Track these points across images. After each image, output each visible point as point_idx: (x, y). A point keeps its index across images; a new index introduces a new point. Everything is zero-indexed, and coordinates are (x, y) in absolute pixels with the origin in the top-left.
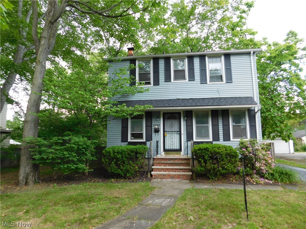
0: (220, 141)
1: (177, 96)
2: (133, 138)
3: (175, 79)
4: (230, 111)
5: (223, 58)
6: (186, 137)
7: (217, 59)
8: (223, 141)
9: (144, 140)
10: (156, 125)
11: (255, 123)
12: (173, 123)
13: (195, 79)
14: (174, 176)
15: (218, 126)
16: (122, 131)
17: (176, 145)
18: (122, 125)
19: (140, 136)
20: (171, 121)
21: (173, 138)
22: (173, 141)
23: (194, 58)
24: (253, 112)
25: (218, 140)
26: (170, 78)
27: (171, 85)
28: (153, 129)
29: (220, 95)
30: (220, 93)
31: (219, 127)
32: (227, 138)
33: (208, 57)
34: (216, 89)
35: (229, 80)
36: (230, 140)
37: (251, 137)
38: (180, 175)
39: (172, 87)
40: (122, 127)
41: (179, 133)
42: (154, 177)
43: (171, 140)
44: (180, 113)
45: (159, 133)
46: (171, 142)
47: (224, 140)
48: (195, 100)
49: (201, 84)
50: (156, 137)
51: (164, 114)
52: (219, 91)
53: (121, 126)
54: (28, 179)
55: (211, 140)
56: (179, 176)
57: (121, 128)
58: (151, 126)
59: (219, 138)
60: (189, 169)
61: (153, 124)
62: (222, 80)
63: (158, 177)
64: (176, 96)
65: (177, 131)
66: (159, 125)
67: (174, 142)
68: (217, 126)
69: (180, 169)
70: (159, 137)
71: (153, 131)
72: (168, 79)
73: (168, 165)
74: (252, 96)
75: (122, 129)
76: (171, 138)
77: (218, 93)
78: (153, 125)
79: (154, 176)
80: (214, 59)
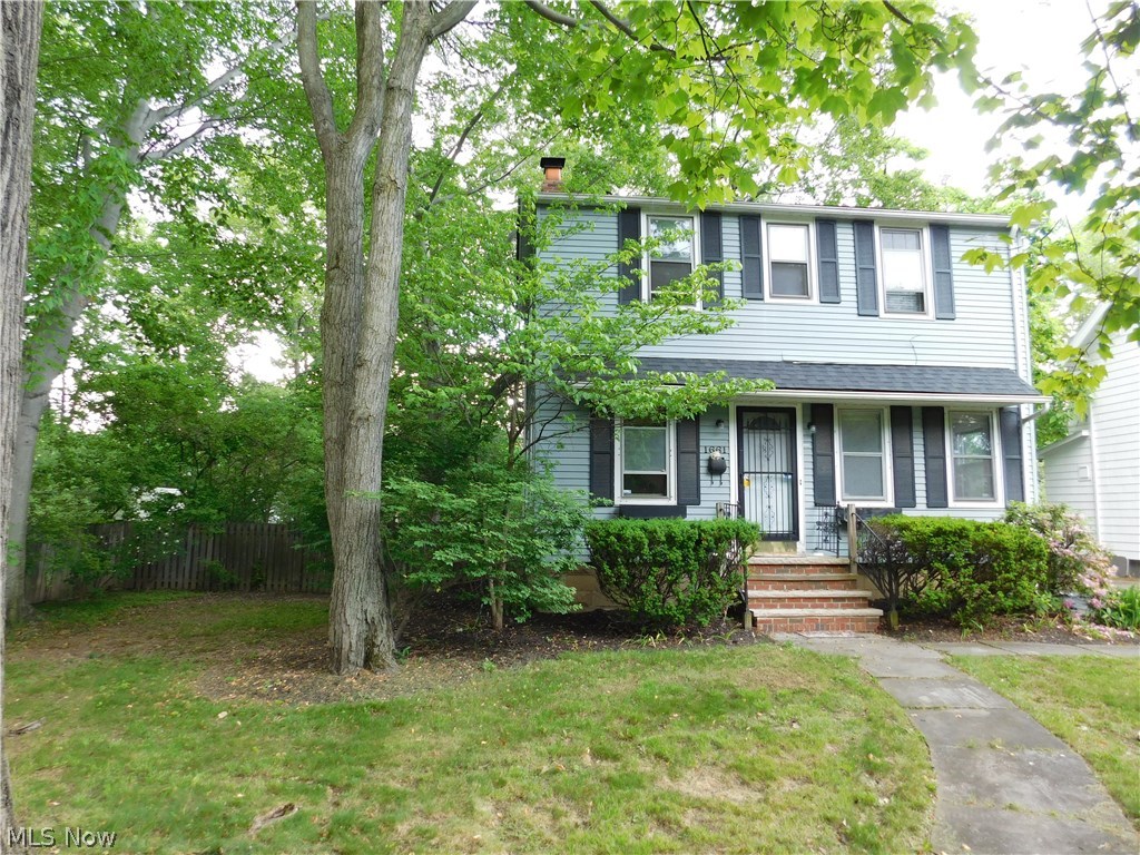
0: (918, 506)
1: (785, 353)
2: (629, 491)
3: (776, 292)
4: (946, 411)
5: (926, 234)
6: (812, 492)
7: (908, 236)
8: (924, 507)
9: (673, 502)
10: (712, 449)
11: (1020, 453)
12: (772, 442)
13: (843, 298)
14: (829, 621)
15: (912, 458)
16: (591, 466)
17: (780, 520)
18: (591, 445)
19: (657, 485)
20: (764, 436)
21: (773, 495)
22: (773, 504)
23: (838, 225)
24: (1014, 418)
25: (913, 505)
26: (761, 290)
27: (765, 313)
28: (703, 464)
29: (919, 357)
30: (917, 351)
31: (916, 461)
32: (937, 499)
33: (880, 227)
34: (909, 338)
35: (947, 310)
36: (946, 506)
37: (1008, 497)
38: (844, 619)
39: (765, 320)
40: (592, 452)
41: (790, 477)
42: (762, 625)
43: (766, 500)
44: (794, 409)
45: (724, 476)
46: (765, 509)
47: (929, 506)
48: (845, 369)
49: (859, 315)
50: (713, 490)
51: (741, 411)
52: (915, 345)
53: (588, 448)
54: (374, 645)
55: (890, 503)
56: (842, 623)
57: (587, 455)
58: (698, 453)
59: (914, 497)
60: (864, 598)
61: (702, 443)
62: (923, 310)
63: (776, 627)
64: (780, 353)
65: (785, 470)
66: (724, 450)
67: (773, 509)
68: (909, 461)
69: (835, 599)
70: (726, 491)
71: (703, 470)
72: (752, 289)
73: (789, 584)
74: (1012, 367)
75: (591, 459)
76: (765, 495)
77: (911, 351)
78: (702, 450)
79: (762, 622)
80: (899, 238)
